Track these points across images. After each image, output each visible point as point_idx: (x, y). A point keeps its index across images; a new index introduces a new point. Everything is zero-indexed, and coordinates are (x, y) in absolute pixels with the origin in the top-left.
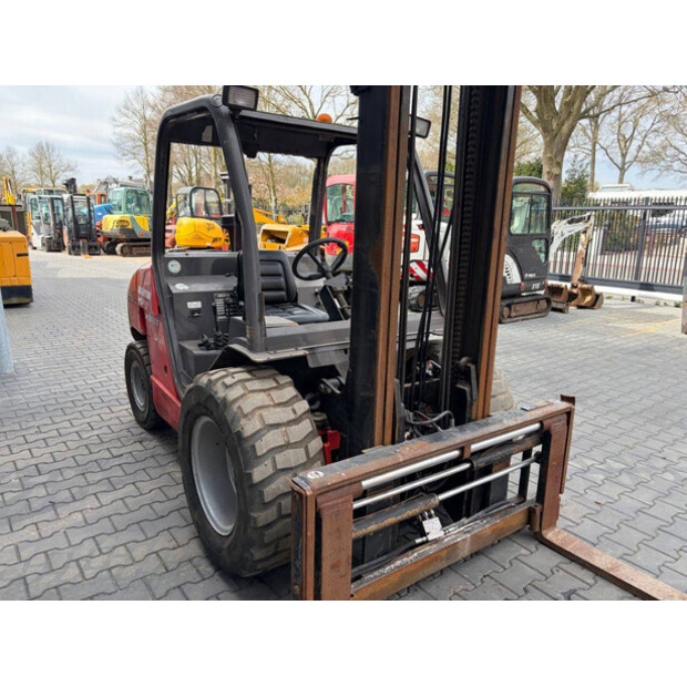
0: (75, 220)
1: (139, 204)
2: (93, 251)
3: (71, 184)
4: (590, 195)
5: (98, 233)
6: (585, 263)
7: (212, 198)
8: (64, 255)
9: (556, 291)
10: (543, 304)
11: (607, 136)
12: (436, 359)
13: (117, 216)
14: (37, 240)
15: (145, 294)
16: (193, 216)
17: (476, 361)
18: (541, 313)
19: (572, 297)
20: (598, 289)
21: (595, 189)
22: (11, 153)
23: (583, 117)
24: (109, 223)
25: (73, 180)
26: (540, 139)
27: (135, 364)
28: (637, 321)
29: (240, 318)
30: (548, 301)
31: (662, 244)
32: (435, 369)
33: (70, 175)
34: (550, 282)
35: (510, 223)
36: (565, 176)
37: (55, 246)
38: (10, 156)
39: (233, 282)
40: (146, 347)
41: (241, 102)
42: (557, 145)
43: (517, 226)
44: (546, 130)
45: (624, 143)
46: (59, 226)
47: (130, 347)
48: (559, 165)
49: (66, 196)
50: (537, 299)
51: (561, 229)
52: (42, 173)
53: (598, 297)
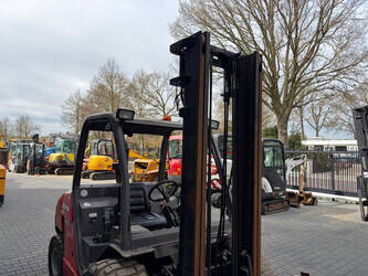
0: (35, 155)
1: (70, 148)
2: (42, 172)
3: (36, 137)
4: (303, 143)
5: (46, 163)
6: (305, 180)
7: (109, 144)
8: (25, 175)
9: (292, 195)
10: (286, 203)
11: (307, 114)
12: (228, 248)
13: (58, 154)
14: (12, 167)
15: (66, 207)
16: (98, 154)
17: (250, 252)
18: (285, 209)
19: (301, 199)
20: (314, 194)
21: (305, 139)
22: (7, 120)
23: (294, 106)
24: (53, 158)
25: (37, 135)
26: (275, 116)
27: (55, 249)
28: (337, 213)
29: (117, 227)
30: (289, 202)
31: (343, 167)
32: (228, 256)
33: (36, 132)
34: (288, 190)
35: (264, 159)
36: (289, 134)
37: (21, 170)
38: (5, 122)
39: (116, 201)
40: (63, 239)
41: (126, 117)
42: (284, 119)
43: (268, 160)
44: (277, 113)
45: (316, 118)
46: (25, 159)
47: (54, 238)
48: (286, 129)
49: (32, 144)
50: (282, 201)
51: (290, 163)
52: (21, 130)
53: (314, 199)
